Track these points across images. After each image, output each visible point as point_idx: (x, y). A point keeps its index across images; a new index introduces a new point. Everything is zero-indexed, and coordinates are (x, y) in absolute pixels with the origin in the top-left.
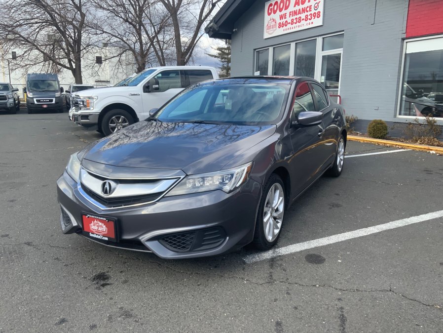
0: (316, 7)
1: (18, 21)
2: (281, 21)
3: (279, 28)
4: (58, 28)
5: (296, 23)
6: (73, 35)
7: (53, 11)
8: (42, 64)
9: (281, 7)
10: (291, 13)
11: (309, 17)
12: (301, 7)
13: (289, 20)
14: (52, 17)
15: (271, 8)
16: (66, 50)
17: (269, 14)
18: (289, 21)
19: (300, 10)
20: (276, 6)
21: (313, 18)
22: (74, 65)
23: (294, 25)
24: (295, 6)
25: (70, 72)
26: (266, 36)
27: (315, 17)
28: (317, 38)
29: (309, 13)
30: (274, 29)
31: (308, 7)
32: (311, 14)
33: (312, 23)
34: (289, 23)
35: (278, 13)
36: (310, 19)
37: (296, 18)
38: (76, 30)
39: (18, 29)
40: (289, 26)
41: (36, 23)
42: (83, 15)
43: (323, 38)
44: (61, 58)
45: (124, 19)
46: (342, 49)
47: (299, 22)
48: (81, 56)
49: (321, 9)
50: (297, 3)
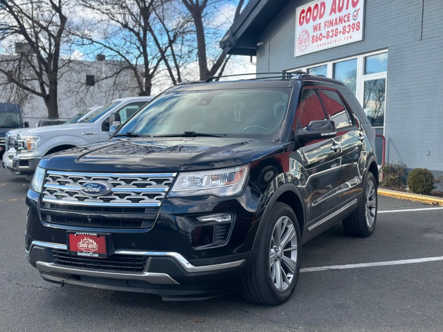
0: (355, 16)
2: (315, 34)
3: (313, 42)
4: (27, 37)
5: (332, 37)
9: (315, 15)
10: (327, 23)
11: (347, 29)
12: (338, 15)
13: (324, 32)
14: (18, 21)
15: (303, 15)
16: (38, 69)
17: (301, 24)
18: (324, 34)
19: (336, 19)
20: (309, 13)
21: (352, 30)
22: (47, 90)
23: (330, 39)
24: (331, 14)
25: (41, 100)
26: (298, 53)
27: (353, 28)
28: (357, 57)
29: (347, 24)
30: (307, 44)
31: (345, 16)
32: (349, 25)
33: (351, 37)
34: (324, 37)
35: (312, 23)
36: (348, 32)
37: (332, 31)
40: (324, 40)
42: (63, 19)
43: (366, 57)
44: (29, 80)
45: (122, 24)
46: (386, 72)
47: (336, 36)
48: (58, 77)
49: (360, 19)
50: (333, 10)
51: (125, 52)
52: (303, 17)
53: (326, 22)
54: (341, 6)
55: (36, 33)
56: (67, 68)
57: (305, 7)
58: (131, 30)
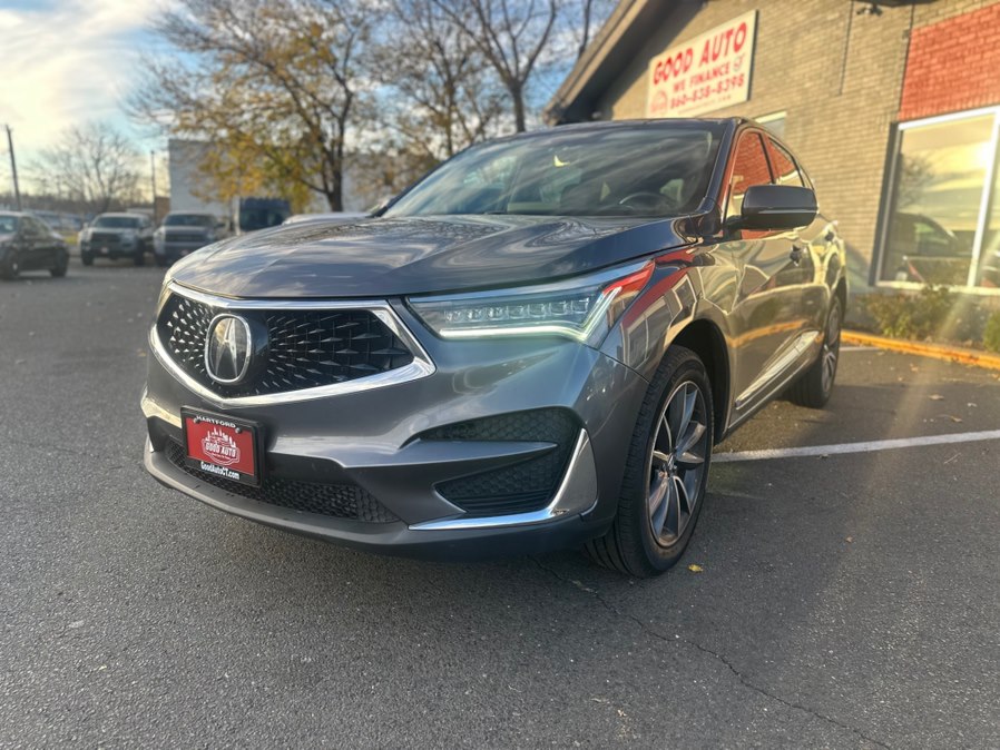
0: (737, 66)
2: (676, 96)
4: (305, 118)
5: (700, 99)
7: (297, 85)
9: (677, 68)
10: (694, 79)
11: (724, 86)
12: (712, 65)
13: (689, 91)
14: (294, 97)
15: (659, 69)
17: (656, 82)
18: (690, 95)
20: (668, 66)
21: (731, 86)
22: (330, 184)
23: (698, 102)
24: (700, 65)
25: (324, 198)
27: (733, 83)
29: (723, 78)
31: (723, 66)
32: (728, 81)
33: (729, 97)
34: (689, 99)
35: (672, 80)
36: (726, 90)
37: (702, 89)
38: (335, 121)
40: (689, 104)
42: (350, 94)
44: (309, 173)
45: (420, 100)
47: (707, 95)
48: (344, 169)
49: (745, 69)
52: (660, 73)
53: (692, 77)
54: (716, 50)
55: (317, 115)
57: (663, 58)
58: (432, 108)
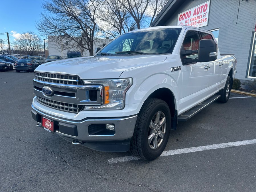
0: (204, 16)
1: (66, 27)
2: (186, 24)
4: (83, 30)
5: (193, 25)
6: (90, 34)
7: (82, 22)
8: (76, 47)
9: (186, 16)
11: (201, 21)
12: (197, 16)
14: (81, 25)
15: (181, 17)
16: (87, 41)
17: (180, 20)
18: (190, 24)
19: (196, 17)
20: (184, 16)
21: (203, 21)
22: (90, 48)
24: (193, 16)
25: (88, 51)
29: (200, 19)
31: (200, 16)
33: (202, 24)
35: (185, 20)
37: (194, 22)
38: (91, 31)
39: (66, 31)
41: (74, 28)
42: (95, 24)
44: (84, 44)
45: (113, 25)
46: (218, 38)
47: (195, 24)
48: (93, 43)
49: (207, 17)
50: (194, 14)
51: (114, 35)
52: (181, 18)
53: (191, 19)
54: (198, 12)
55: (86, 29)
56: (96, 41)
57: (182, 14)
58: (116, 27)
